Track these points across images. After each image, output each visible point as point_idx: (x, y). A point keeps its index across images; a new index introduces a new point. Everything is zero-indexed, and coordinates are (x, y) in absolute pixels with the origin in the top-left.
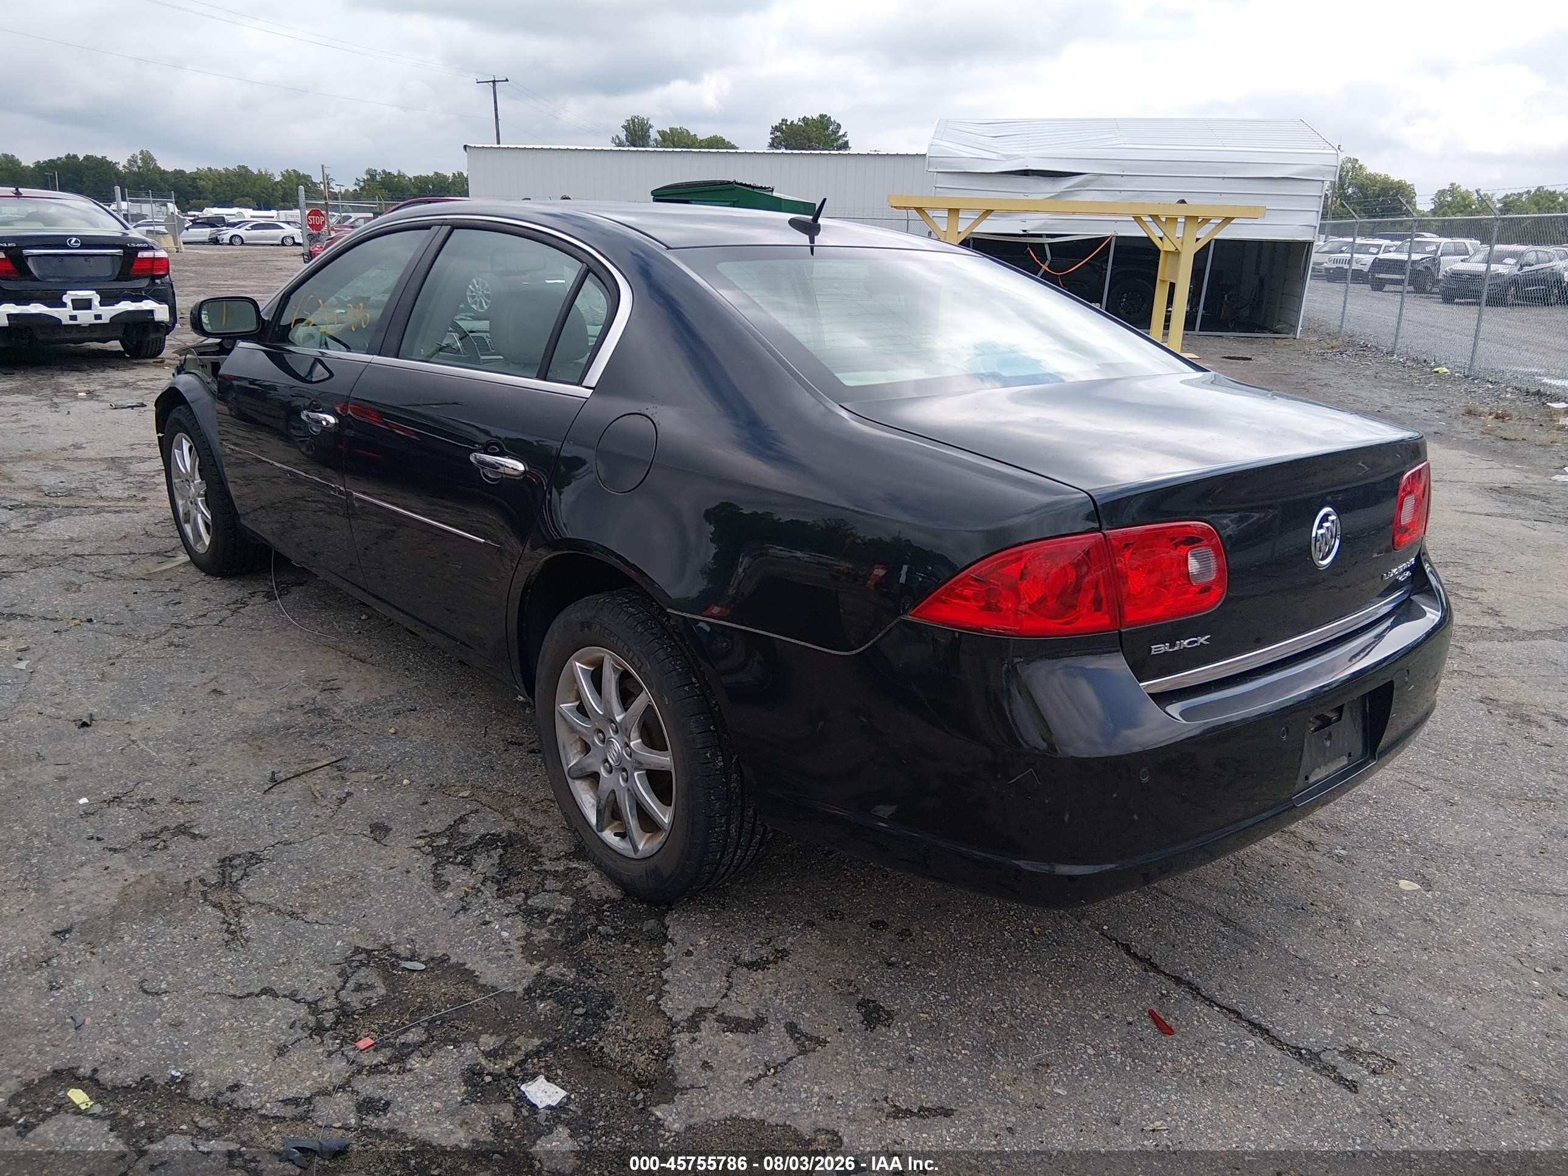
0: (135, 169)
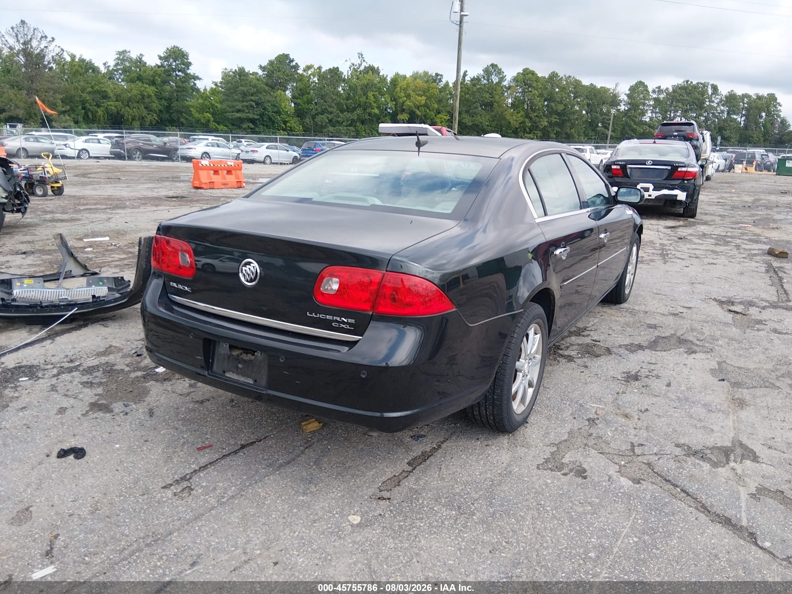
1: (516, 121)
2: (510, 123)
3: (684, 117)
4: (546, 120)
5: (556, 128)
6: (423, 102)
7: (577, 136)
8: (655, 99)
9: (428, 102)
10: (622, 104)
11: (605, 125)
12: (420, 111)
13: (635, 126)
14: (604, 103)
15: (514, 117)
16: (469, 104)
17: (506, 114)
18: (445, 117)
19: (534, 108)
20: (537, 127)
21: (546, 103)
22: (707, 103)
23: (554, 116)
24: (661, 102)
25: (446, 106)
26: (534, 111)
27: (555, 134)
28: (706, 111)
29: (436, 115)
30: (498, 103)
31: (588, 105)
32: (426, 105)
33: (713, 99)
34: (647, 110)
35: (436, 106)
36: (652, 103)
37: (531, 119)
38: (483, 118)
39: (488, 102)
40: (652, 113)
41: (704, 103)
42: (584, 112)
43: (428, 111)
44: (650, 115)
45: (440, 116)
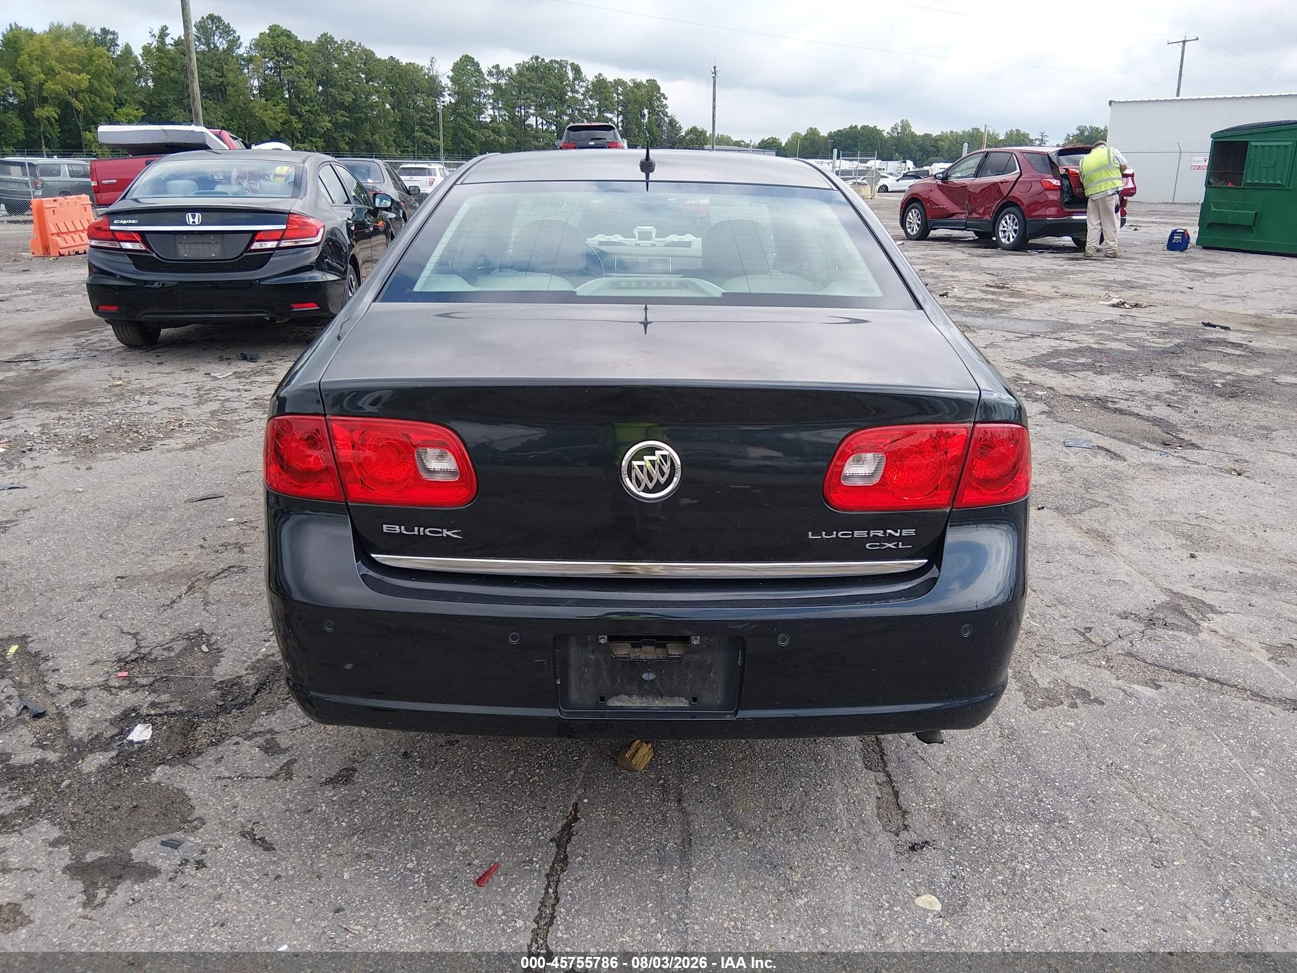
0: (895, 134)
1: (275, 119)
2: (263, 123)
3: (540, 115)
4: (327, 118)
5: (346, 133)
6: (85, 84)
7: (385, 147)
8: (494, 86)
9: (96, 83)
10: (445, 94)
11: (426, 128)
12: (81, 102)
13: (472, 131)
14: (417, 91)
15: (269, 112)
16: (180, 88)
17: (254, 107)
18: (136, 112)
19: (302, 97)
20: (314, 130)
21: (321, 88)
22: (569, 94)
23: (340, 112)
24: (504, 91)
25: (134, 93)
26: (304, 102)
27: (347, 143)
28: (569, 106)
29: (115, 109)
30: (233, 86)
31: (393, 94)
32: (91, 90)
33: (577, 87)
34: (485, 104)
35: (113, 91)
36: (490, 92)
37: (300, 116)
38: (212, 114)
39: (215, 85)
40: (493, 108)
41: (565, 94)
42: (388, 106)
43: (98, 100)
44: (491, 112)
45: (125, 110)
